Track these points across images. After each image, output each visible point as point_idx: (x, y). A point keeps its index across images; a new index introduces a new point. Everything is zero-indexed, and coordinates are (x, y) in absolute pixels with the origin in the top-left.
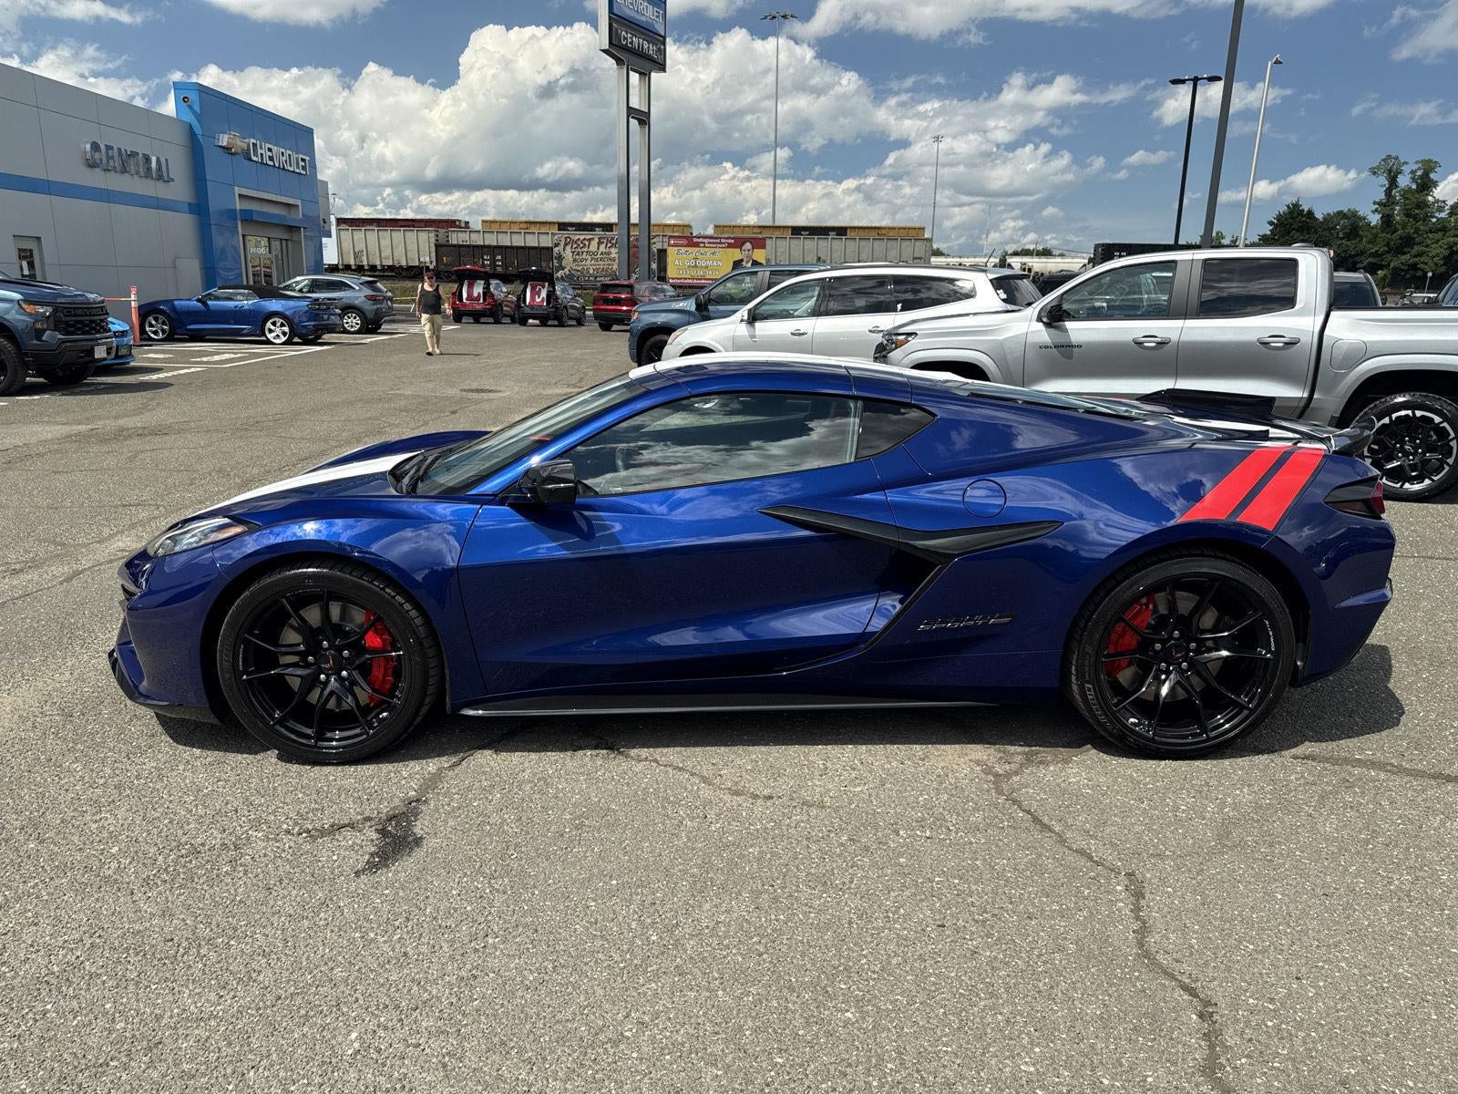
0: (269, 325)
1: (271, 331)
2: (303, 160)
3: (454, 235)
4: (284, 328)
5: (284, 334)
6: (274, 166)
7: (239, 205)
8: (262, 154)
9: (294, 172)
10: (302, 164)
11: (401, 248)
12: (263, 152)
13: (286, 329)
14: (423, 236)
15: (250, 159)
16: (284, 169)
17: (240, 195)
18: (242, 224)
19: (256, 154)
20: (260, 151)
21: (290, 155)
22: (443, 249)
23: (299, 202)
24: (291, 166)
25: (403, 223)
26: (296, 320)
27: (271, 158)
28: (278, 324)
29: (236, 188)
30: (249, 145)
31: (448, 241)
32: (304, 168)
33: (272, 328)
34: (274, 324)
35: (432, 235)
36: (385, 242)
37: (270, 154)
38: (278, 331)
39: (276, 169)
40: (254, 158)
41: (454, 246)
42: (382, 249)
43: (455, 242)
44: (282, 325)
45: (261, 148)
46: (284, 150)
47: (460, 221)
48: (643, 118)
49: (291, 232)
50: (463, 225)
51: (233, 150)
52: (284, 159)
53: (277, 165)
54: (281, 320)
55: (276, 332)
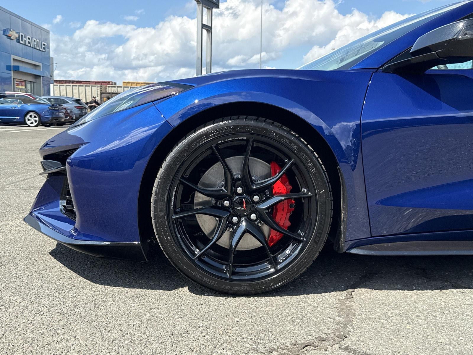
0: (28, 117)
1: (29, 120)
2: (44, 45)
3: (110, 88)
4: (35, 118)
5: (36, 121)
6: (30, 46)
7: (13, 64)
8: (25, 40)
9: (39, 50)
10: (43, 46)
11: (84, 94)
12: (26, 39)
13: (37, 119)
14: (94, 89)
15: (19, 42)
16: (35, 48)
17: (14, 59)
18: (13, 72)
19: (22, 40)
20: (24, 39)
21: (38, 42)
22: (104, 95)
23: (41, 64)
24: (38, 47)
25: (85, 83)
26: (42, 115)
27: (29, 43)
28: (33, 117)
29: (12, 56)
30: (19, 36)
31: (106, 91)
32: (44, 48)
33: (30, 118)
34: (31, 116)
35: (99, 88)
36: (76, 91)
37: (29, 41)
38: (33, 120)
39: (31, 48)
40: (21, 42)
41: (109, 93)
42: (74, 94)
43: (110, 91)
44: (35, 117)
45: (25, 37)
46: (35, 40)
47: (112, 82)
48: (209, 29)
49: (36, 78)
50: (114, 84)
51: (12, 37)
52: (35, 43)
53: (32, 46)
54: (35, 115)
55: (31, 120)
